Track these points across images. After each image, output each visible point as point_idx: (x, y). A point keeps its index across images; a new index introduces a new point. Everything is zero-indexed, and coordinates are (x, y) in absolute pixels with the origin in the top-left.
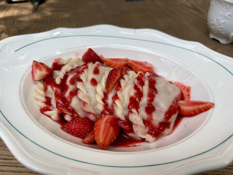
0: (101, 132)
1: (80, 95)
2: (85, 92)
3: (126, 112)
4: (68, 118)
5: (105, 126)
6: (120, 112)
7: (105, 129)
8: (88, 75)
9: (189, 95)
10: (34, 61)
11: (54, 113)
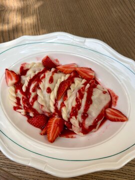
0: (51, 131)
1: (39, 100)
2: (42, 98)
3: (69, 116)
4: (31, 114)
5: (54, 127)
6: (65, 116)
7: (54, 128)
8: (45, 84)
9: (116, 102)
10: (7, 69)
11: (23, 111)
